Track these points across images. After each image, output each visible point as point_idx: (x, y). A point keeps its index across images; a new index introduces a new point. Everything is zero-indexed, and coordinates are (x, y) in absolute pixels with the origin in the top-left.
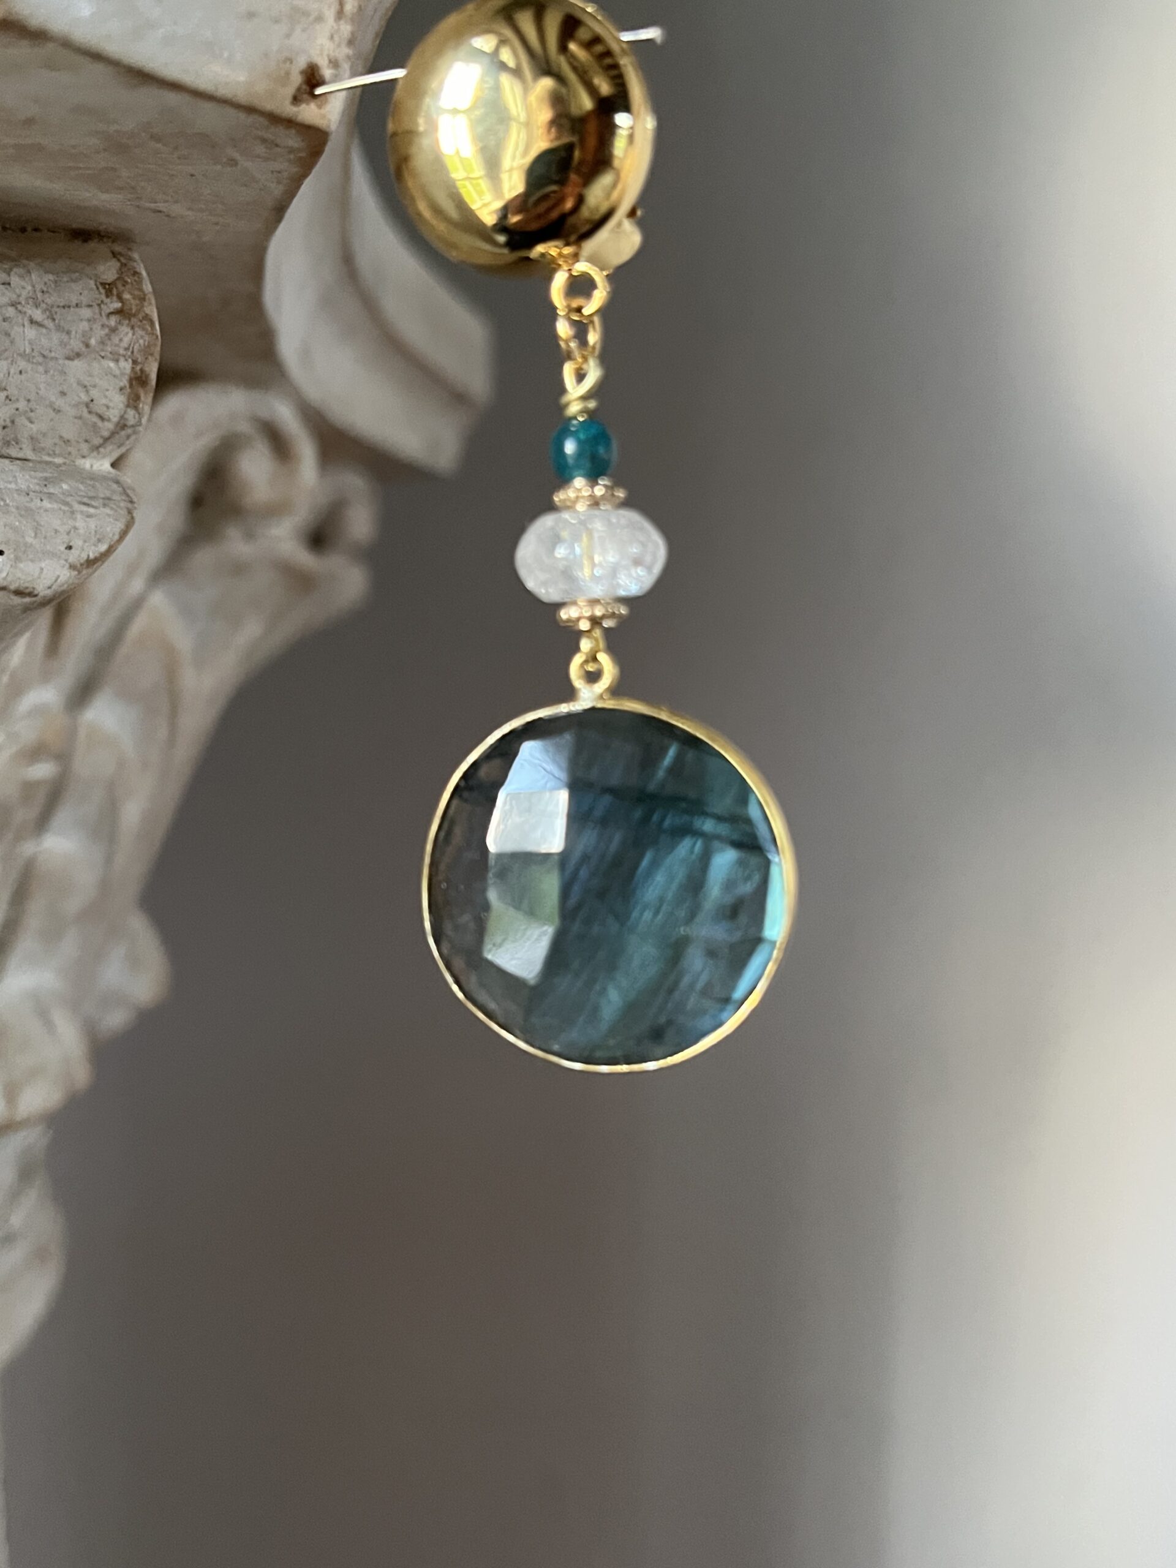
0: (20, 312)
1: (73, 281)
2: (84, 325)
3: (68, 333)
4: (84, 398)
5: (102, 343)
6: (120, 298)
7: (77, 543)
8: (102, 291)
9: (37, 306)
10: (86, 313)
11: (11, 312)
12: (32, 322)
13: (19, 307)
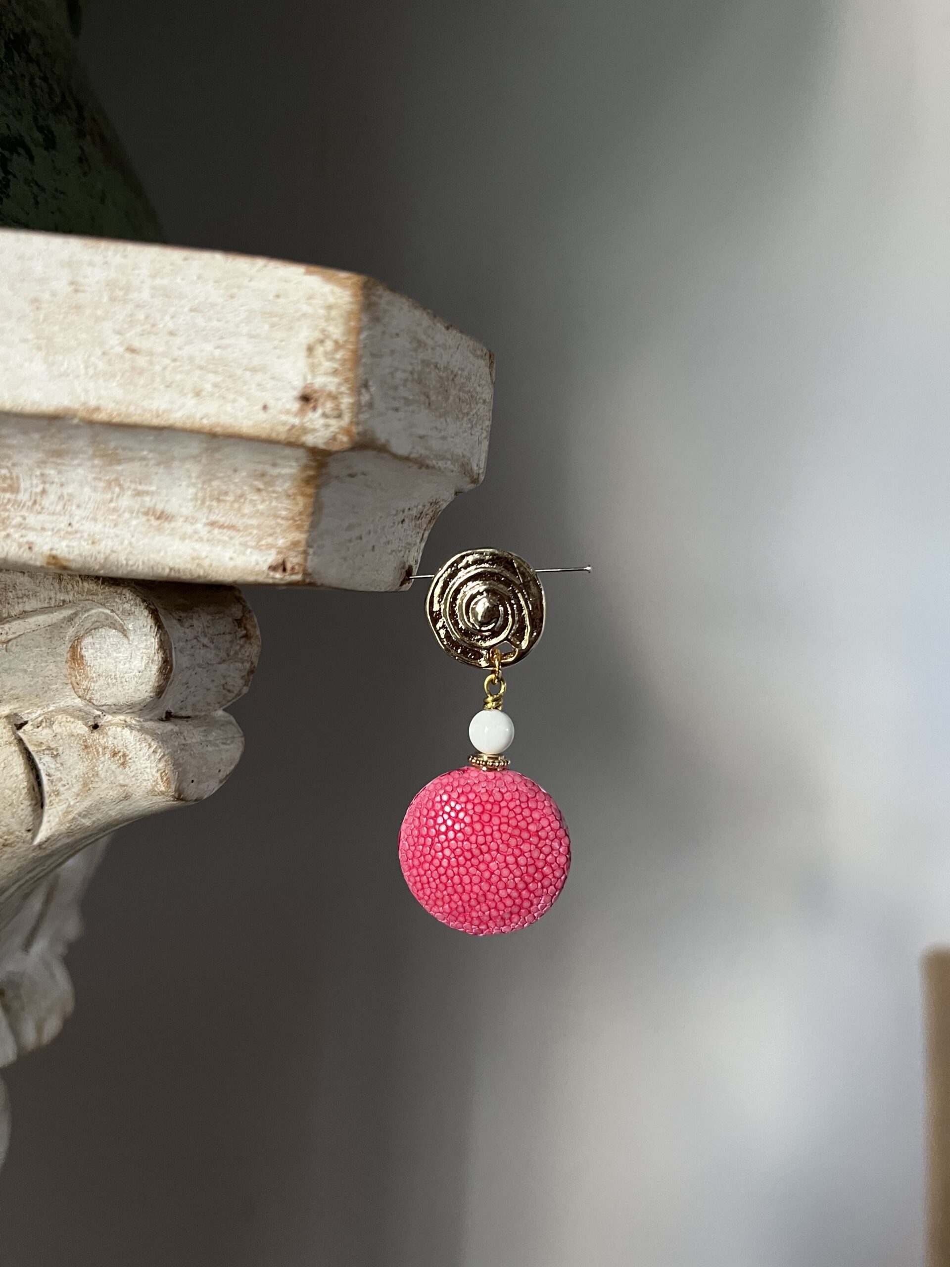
0: (200, 642)
1: (220, 618)
2: (228, 645)
3: (220, 649)
4: (223, 682)
5: (236, 653)
6: (246, 628)
7: (223, 768)
8: (236, 624)
9: (206, 636)
10: (228, 637)
13: (198, 638)
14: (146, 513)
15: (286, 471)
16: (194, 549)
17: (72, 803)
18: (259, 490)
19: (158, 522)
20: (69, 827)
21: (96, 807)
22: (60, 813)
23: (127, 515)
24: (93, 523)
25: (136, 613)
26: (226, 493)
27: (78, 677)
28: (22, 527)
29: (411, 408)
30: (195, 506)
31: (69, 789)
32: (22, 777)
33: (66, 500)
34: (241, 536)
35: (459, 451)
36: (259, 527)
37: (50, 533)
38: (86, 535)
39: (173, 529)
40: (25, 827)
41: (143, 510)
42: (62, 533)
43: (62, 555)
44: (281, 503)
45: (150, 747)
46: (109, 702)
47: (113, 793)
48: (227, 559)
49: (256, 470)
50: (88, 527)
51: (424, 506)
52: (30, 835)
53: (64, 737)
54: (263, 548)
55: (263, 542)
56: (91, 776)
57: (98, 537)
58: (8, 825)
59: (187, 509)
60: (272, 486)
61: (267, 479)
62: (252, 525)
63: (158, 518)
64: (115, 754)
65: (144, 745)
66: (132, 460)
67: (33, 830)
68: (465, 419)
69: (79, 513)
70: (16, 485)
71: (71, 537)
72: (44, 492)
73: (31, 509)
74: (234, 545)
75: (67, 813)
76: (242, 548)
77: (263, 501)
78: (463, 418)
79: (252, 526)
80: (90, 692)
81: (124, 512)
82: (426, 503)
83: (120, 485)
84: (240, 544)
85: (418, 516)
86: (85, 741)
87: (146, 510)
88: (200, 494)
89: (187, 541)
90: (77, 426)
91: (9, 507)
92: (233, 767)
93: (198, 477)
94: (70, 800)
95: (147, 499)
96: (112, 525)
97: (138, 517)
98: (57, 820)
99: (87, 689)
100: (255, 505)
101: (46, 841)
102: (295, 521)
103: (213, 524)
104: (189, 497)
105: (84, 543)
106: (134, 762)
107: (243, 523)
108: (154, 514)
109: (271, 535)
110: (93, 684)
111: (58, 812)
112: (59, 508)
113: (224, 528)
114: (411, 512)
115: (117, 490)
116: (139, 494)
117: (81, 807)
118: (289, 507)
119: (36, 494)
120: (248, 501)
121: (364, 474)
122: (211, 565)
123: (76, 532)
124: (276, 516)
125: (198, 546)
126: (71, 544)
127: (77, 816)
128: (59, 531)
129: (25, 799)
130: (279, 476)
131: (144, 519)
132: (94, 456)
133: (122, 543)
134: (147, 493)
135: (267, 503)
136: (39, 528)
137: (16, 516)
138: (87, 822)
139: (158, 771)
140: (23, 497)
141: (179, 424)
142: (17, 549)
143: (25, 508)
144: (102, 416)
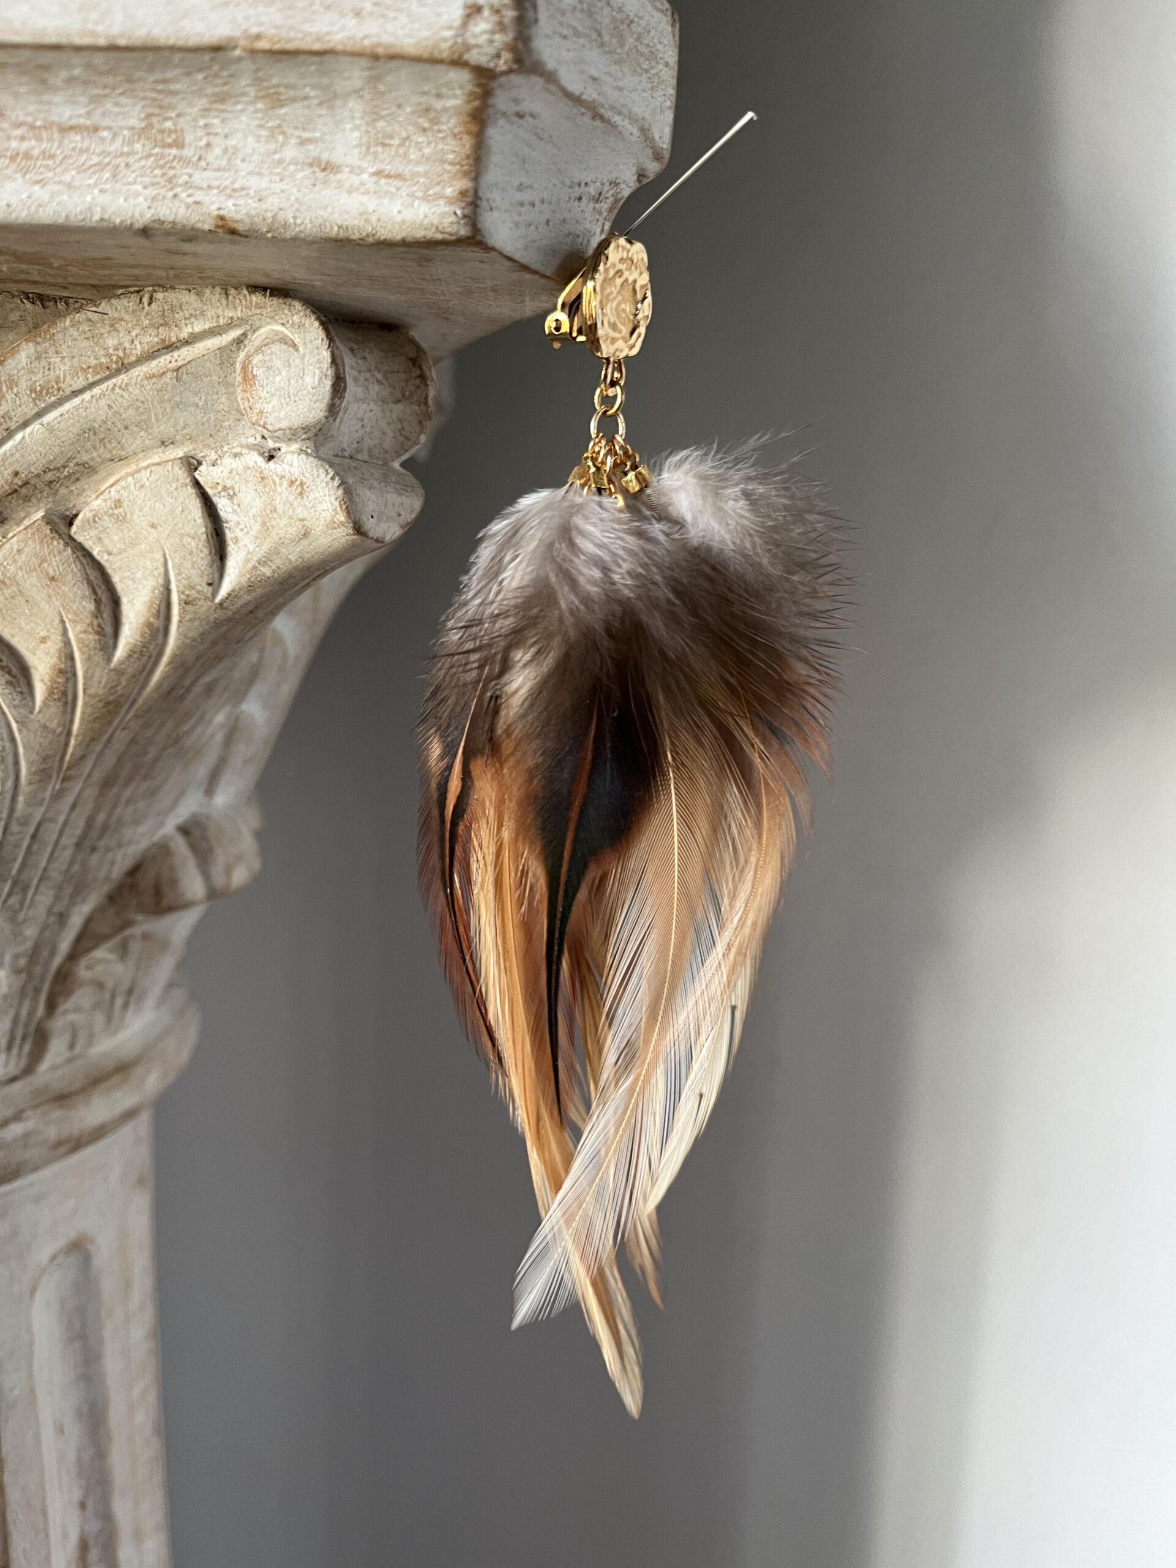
0: (374, 376)
1: (394, 356)
2: (404, 384)
3: (394, 388)
4: (399, 426)
5: (411, 394)
6: (420, 369)
7: (403, 513)
8: (410, 364)
9: (379, 372)
10: (403, 376)
11: (368, 375)
12: (378, 381)
13: (372, 372)
14: (311, 165)
15: (450, 103)
16: (361, 203)
17: (251, 550)
18: (424, 130)
19: (324, 174)
20: (249, 579)
21: (275, 551)
22: (240, 563)
23: (292, 168)
24: (258, 177)
25: (307, 325)
26: (391, 137)
27: (251, 400)
28: (189, 185)
29: (582, 41)
30: (360, 153)
31: (248, 533)
32: (200, 521)
33: (230, 153)
34: (408, 186)
35: (638, 110)
36: (426, 173)
37: (215, 191)
38: (252, 192)
39: (339, 181)
40: (206, 579)
41: (307, 161)
42: (228, 191)
43: (230, 215)
44: (448, 144)
45: (327, 474)
46: (284, 424)
47: (293, 531)
48: (395, 212)
49: (420, 104)
50: (255, 183)
51: (603, 184)
52: (211, 588)
53: (240, 472)
54: (430, 198)
55: (431, 192)
56: (268, 512)
57: (264, 193)
58: (189, 578)
59: (353, 158)
60: (437, 123)
61: (431, 115)
62: (418, 172)
63: (324, 170)
64: (292, 483)
65: (321, 471)
66: (294, 100)
67: (215, 584)
68: (644, 76)
69: (244, 168)
70: (180, 139)
71: (237, 194)
72: (208, 145)
73: (196, 166)
74: (402, 196)
75: (248, 561)
76: (410, 200)
77: (429, 143)
78: (641, 75)
79: (418, 174)
80: (264, 416)
81: (289, 164)
82: (605, 181)
83: (283, 133)
84: (407, 195)
85: (597, 196)
86: (261, 472)
87: (311, 161)
88: (364, 140)
89: (354, 194)
90: (239, 59)
91: (174, 164)
92: (413, 516)
93: (362, 118)
94: (249, 545)
95: (311, 147)
96: (278, 180)
97: (303, 170)
98: (237, 571)
99: (261, 412)
100: (420, 150)
101: (227, 598)
102: (462, 166)
103: (378, 173)
104: (354, 143)
105: (250, 201)
106: (312, 490)
107: (410, 171)
108: (319, 165)
109: (438, 184)
110: (267, 406)
111: (237, 563)
112: (224, 163)
113: (391, 177)
114: (587, 189)
115: (281, 138)
116: (303, 142)
117: (260, 553)
118: (457, 149)
119: (201, 148)
120: (413, 144)
121: (533, 116)
122: (379, 220)
123: (243, 189)
124: (444, 162)
125: (364, 199)
126: (239, 202)
127: (257, 565)
128: (226, 188)
129: (204, 546)
130: (445, 110)
131: (308, 171)
132: (257, 98)
133: (288, 199)
134: (309, 140)
135: (433, 145)
136: (205, 186)
137: (182, 174)
138: (267, 571)
139: (336, 499)
140: (188, 152)
141: (339, 47)
142: (184, 211)
143: (191, 164)
144: (263, 45)
